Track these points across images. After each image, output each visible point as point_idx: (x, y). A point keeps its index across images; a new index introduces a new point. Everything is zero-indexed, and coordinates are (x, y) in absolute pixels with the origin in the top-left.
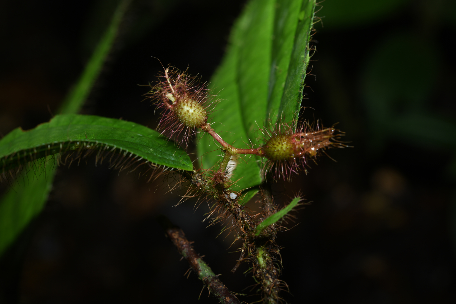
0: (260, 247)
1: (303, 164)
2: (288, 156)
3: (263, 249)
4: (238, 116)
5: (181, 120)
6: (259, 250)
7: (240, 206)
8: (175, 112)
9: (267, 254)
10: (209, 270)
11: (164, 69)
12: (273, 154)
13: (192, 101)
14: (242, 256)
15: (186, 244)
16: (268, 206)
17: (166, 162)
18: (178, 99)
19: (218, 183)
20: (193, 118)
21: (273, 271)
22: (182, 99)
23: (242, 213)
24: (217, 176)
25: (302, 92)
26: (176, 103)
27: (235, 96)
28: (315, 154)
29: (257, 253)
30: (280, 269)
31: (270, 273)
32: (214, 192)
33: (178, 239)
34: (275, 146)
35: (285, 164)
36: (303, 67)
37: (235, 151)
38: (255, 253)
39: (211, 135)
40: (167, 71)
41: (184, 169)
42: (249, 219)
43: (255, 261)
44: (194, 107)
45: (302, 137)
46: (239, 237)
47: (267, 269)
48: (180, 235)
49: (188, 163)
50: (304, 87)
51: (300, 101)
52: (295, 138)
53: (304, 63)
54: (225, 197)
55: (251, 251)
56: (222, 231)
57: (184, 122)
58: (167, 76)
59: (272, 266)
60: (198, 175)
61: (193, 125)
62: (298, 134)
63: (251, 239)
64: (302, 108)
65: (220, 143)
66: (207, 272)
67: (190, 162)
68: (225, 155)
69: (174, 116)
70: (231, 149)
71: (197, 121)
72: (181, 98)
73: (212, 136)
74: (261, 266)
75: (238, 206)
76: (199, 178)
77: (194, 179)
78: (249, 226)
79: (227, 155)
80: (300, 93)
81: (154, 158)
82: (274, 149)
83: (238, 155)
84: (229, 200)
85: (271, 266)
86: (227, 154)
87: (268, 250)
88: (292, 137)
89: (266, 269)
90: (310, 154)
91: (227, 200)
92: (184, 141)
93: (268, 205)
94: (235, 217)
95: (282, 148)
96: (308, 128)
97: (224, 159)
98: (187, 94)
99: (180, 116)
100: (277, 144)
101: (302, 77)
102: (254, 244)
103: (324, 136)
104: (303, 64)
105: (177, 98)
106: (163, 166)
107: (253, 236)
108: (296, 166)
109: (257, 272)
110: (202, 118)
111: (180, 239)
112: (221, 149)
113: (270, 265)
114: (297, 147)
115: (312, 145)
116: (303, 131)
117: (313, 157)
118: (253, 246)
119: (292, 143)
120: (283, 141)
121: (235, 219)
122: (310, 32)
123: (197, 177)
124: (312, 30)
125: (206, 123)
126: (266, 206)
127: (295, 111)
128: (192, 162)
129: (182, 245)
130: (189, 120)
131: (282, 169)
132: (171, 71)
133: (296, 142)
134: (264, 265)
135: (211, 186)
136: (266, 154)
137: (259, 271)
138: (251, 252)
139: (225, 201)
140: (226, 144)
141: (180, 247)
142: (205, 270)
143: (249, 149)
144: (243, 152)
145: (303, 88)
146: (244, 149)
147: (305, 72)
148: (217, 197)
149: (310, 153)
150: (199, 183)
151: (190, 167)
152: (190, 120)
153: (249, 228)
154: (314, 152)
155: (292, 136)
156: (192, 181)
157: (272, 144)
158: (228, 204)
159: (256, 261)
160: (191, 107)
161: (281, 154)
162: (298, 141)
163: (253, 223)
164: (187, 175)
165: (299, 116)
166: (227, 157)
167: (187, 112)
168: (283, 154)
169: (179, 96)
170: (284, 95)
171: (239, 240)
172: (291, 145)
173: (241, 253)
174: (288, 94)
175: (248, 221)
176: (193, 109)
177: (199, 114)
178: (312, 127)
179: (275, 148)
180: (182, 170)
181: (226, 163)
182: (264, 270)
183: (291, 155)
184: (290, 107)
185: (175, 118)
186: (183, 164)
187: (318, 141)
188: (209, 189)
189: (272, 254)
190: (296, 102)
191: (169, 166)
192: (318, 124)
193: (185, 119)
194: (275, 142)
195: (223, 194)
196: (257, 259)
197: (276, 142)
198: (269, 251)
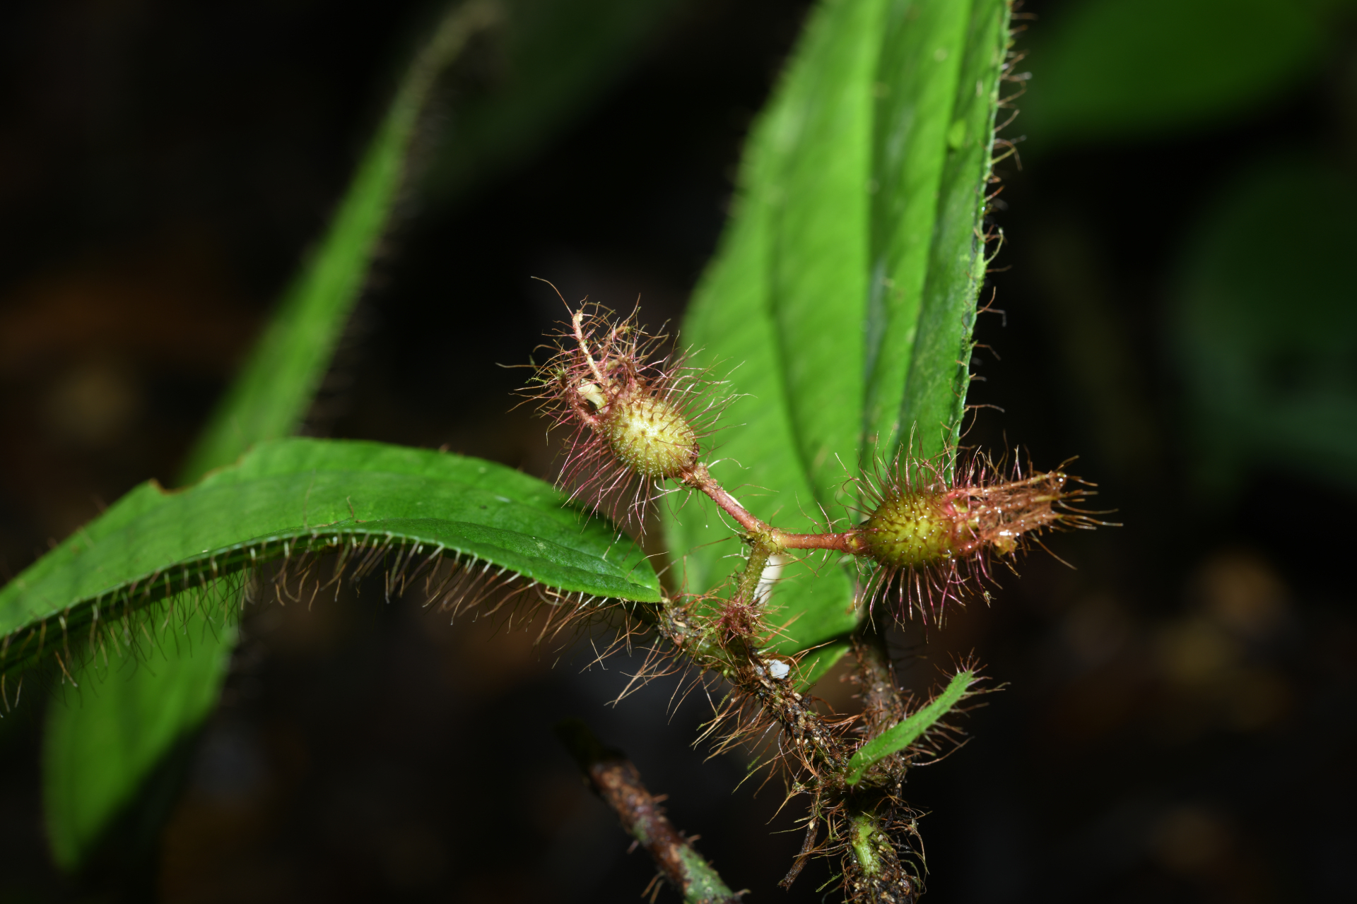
0: (861, 815)
1: (977, 577)
2: (935, 554)
3: (868, 822)
4: (777, 417)
5: (622, 459)
6: (857, 823)
7: (798, 699)
8: (605, 436)
9: (882, 834)
10: (713, 878)
11: (570, 312)
12: (892, 549)
13: (654, 404)
14: (809, 840)
15: (645, 803)
16: (878, 693)
17: (587, 582)
18: (613, 397)
19: (734, 636)
20: (657, 451)
21: (901, 884)
22: (624, 399)
23: (807, 719)
24: (732, 615)
25: (966, 364)
26: (607, 409)
27: (767, 356)
28: (1011, 548)
29: (852, 834)
30: (922, 878)
31: (892, 889)
32: (724, 660)
33: (619, 791)
34: (898, 527)
35: (927, 578)
36: (966, 290)
37: (781, 541)
38: (847, 832)
39: (711, 497)
40: (578, 318)
41: (637, 599)
42: (827, 734)
43: (848, 856)
44: (661, 419)
45: (973, 498)
46: (800, 788)
47: (883, 878)
48: (626, 778)
49: (645, 578)
50: (975, 350)
51: (963, 389)
52: (954, 502)
53: (971, 281)
54: (755, 672)
55: (834, 826)
56: (751, 770)
57: (632, 462)
58: (579, 334)
59: (898, 868)
60: (677, 612)
61: (660, 471)
62: (962, 491)
63: (834, 794)
64: (970, 409)
65: (736, 518)
66: (709, 885)
67: (651, 574)
68: (752, 554)
69: (604, 448)
70: (768, 535)
71: (669, 459)
72: (621, 396)
73: (712, 499)
74: (867, 871)
75: (794, 698)
76: (679, 619)
77: (665, 625)
78: (828, 756)
79: (757, 554)
80: (962, 368)
81: (552, 571)
82: (894, 534)
83: (789, 550)
84: (768, 681)
85: (895, 869)
86: (758, 549)
87: (884, 822)
88: (944, 498)
89: (879, 879)
90: (996, 548)
91: (762, 681)
92: (634, 516)
93: (879, 687)
94: (786, 730)
95: (915, 531)
96: (990, 473)
97: (751, 566)
98: (639, 382)
99: (619, 447)
100: (903, 520)
101: (965, 321)
102: (844, 808)
103: (1035, 495)
104: (968, 282)
105: (611, 396)
106: (576, 594)
107: (840, 783)
108: (957, 583)
109: (855, 888)
110: (682, 450)
111: (627, 789)
112: (740, 536)
113: (891, 868)
114: (960, 527)
115: (1002, 522)
116: (975, 480)
117: (1007, 556)
118: (841, 813)
119: (945, 517)
120: (918, 512)
121: (786, 735)
122: (984, 187)
123: (674, 617)
124: (991, 181)
125: (694, 463)
126: (871, 693)
127: (948, 420)
128: (657, 573)
129: (634, 808)
130: (645, 458)
131: (919, 592)
132: (590, 318)
133: (956, 514)
134: (875, 866)
135: (715, 642)
136: (871, 548)
137: (860, 886)
138: (835, 829)
139: (756, 684)
140: (755, 522)
141: (627, 812)
142: (701, 880)
143: (821, 535)
144: (803, 543)
145: (970, 353)
146: (808, 535)
147: (974, 305)
148: (732, 673)
149: (998, 544)
150: (680, 634)
151: (650, 590)
152: (649, 458)
153: (827, 761)
154: (1009, 543)
155: (944, 495)
156: (658, 631)
157: (886, 522)
158: (764, 693)
159: (852, 856)
160: (652, 419)
161: (915, 550)
162: (962, 511)
163: (838, 746)
164: (646, 615)
165: (961, 434)
166: (758, 558)
167: (640, 436)
168: (920, 550)
169: (615, 391)
170: (912, 369)
171: (801, 796)
172: (943, 523)
173: (806, 833)
174: (926, 368)
175: (825, 742)
176: (658, 426)
177: (675, 438)
178: (1000, 471)
179: (897, 532)
180: (632, 603)
181: (755, 575)
182: (875, 882)
183: (941, 551)
184: (933, 407)
185: (605, 452)
186: (633, 584)
187: (1019, 512)
188: (710, 652)
189: (896, 835)
190: (952, 392)
191: (595, 593)
192: (1017, 461)
193: (636, 455)
194: (894, 517)
195: (750, 664)
196: (854, 849)
197: (899, 515)
198: (886, 825)
